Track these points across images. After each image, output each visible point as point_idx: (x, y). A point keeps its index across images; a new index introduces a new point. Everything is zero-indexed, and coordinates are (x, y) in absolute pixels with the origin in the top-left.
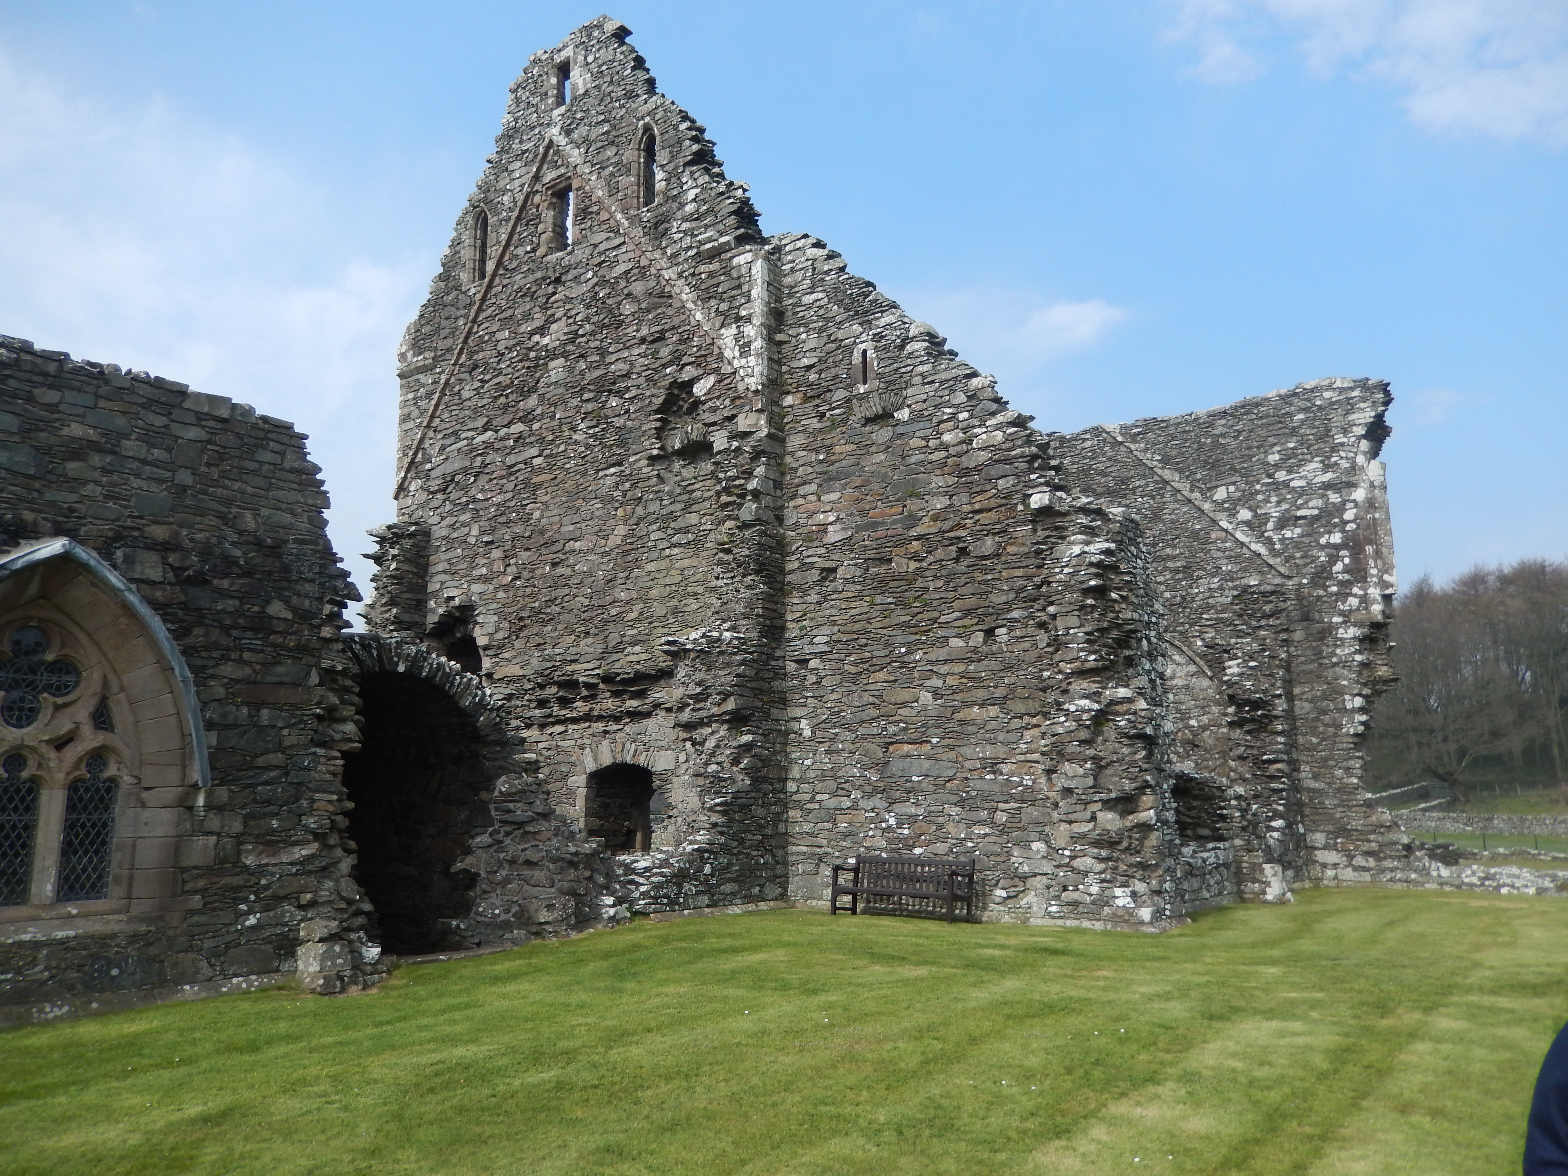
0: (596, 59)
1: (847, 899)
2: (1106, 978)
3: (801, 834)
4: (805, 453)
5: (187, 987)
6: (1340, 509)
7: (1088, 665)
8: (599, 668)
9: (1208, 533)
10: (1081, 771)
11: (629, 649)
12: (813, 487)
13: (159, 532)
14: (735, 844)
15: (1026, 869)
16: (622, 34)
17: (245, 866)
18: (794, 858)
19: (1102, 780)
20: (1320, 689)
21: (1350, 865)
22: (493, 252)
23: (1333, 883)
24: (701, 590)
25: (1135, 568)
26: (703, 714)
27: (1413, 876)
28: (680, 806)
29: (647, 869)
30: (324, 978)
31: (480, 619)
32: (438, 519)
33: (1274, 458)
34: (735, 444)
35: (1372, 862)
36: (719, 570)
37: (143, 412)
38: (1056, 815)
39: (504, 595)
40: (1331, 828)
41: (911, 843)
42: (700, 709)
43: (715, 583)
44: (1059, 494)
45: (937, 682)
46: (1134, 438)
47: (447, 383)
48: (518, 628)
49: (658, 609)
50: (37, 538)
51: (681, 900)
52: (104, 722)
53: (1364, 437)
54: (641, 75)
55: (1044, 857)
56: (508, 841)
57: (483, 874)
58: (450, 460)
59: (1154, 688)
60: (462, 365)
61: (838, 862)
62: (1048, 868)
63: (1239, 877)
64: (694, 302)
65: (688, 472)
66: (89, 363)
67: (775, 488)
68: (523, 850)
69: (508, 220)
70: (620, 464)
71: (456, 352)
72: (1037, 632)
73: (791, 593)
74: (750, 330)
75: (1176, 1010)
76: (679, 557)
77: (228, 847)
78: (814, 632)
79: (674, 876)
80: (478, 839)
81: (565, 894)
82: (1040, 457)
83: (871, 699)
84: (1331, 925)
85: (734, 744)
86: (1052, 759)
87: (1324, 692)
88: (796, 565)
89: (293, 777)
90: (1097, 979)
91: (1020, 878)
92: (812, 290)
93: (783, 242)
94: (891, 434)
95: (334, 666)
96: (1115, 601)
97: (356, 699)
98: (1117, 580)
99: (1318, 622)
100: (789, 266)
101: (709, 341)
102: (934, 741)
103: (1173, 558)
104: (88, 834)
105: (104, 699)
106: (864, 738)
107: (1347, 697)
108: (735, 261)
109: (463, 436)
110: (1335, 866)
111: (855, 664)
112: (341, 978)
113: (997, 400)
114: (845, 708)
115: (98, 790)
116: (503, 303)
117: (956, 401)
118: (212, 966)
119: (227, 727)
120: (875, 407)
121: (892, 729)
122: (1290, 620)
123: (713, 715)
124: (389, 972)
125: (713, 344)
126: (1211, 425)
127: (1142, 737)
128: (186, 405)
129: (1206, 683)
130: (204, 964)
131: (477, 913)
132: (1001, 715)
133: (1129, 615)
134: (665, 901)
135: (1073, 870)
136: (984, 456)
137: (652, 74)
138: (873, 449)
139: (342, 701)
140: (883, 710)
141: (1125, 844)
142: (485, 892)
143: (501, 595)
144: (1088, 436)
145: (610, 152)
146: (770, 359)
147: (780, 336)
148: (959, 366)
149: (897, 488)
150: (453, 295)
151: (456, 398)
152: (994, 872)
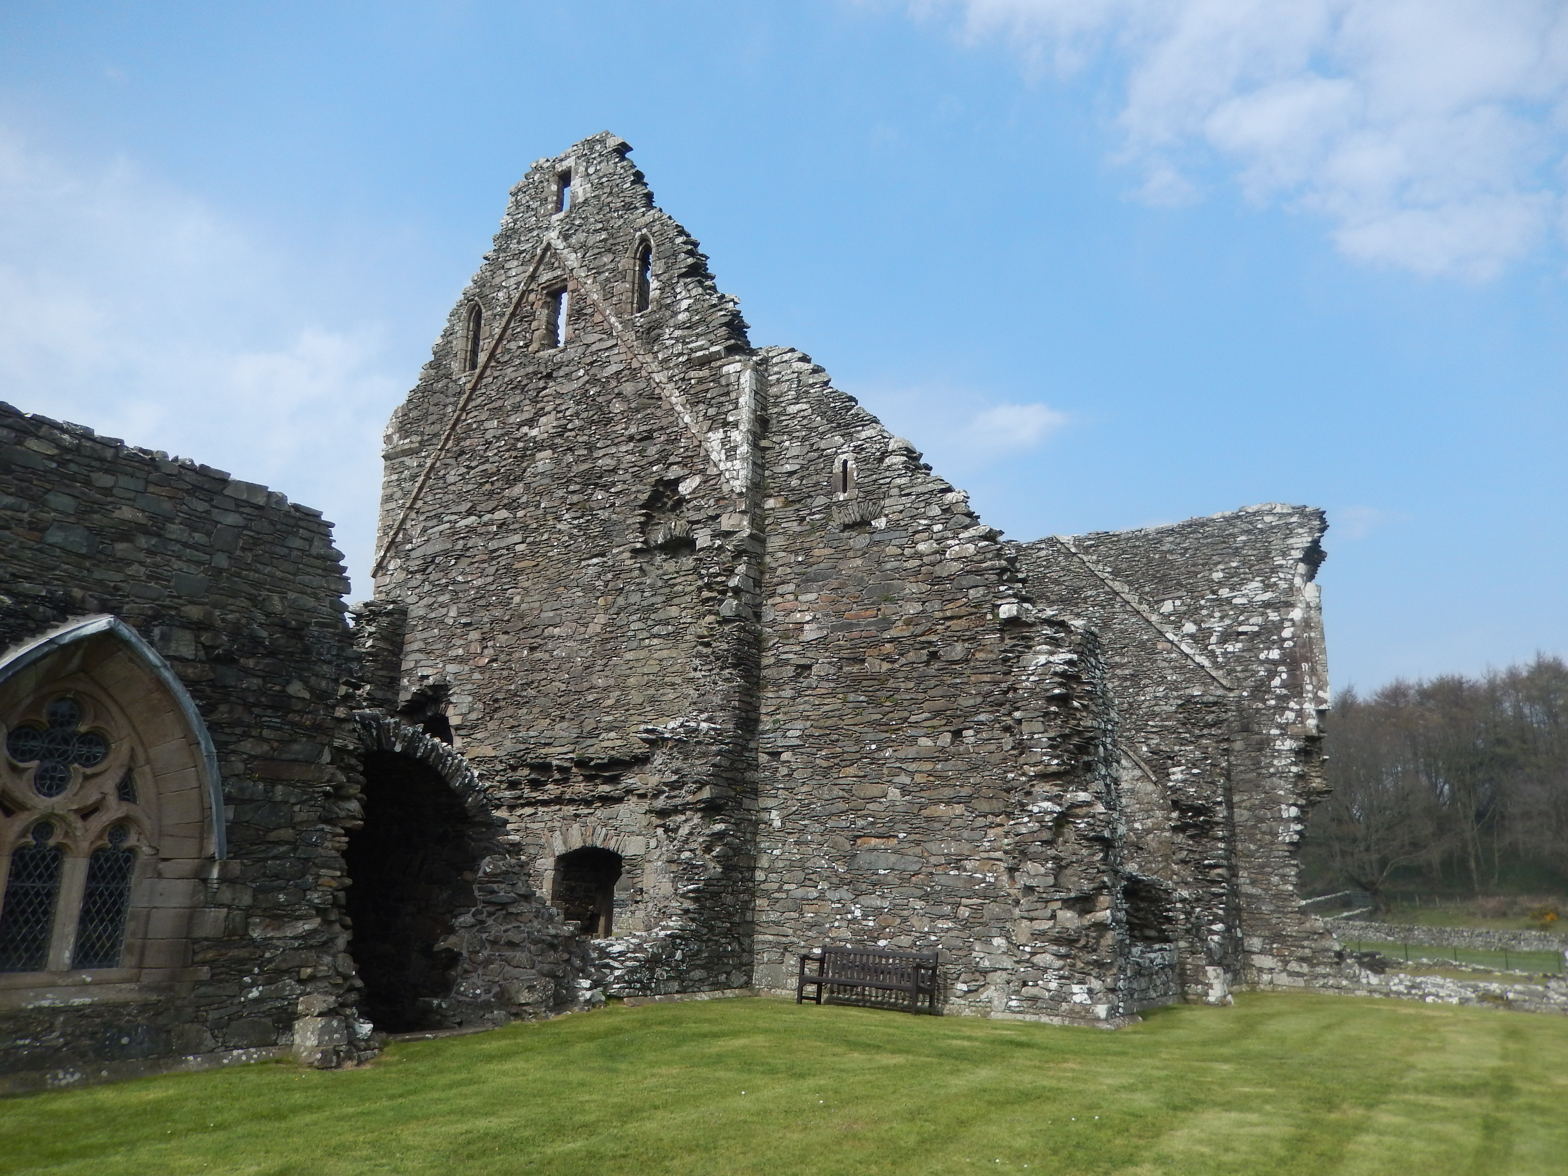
0: (596, 171)
1: (811, 989)
2: (1073, 1070)
3: (768, 922)
4: (784, 554)
5: (191, 1058)
6: (1279, 626)
7: (1051, 769)
8: (573, 752)
9: (1155, 644)
10: (1042, 870)
11: (604, 735)
12: (791, 587)
13: (194, 612)
14: (705, 931)
15: (987, 963)
16: (623, 150)
17: (252, 939)
18: (760, 947)
19: (1063, 880)
20: (1258, 797)
21: (1285, 970)
22: (486, 345)
23: (1269, 988)
24: (678, 680)
25: (1094, 678)
26: (678, 801)
27: (1344, 983)
28: (651, 891)
29: (621, 954)
30: (322, 1052)
31: (453, 699)
32: (416, 598)
33: (1217, 576)
34: (718, 542)
35: (1305, 968)
36: (697, 662)
37: (187, 498)
38: (1017, 912)
39: (480, 677)
40: (1267, 933)
41: (876, 935)
42: (675, 797)
43: (692, 674)
44: (1026, 605)
45: (905, 779)
46: (1087, 550)
47: (432, 467)
48: (492, 709)
49: (635, 697)
50: (83, 615)
51: (653, 985)
52: (127, 794)
53: (1301, 560)
54: (639, 189)
55: (1004, 953)
56: (490, 921)
57: (465, 954)
58: (431, 542)
59: (1109, 792)
60: (448, 451)
61: (804, 951)
62: (1008, 963)
63: (1183, 979)
64: (683, 406)
65: (670, 566)
66: (141, 450)
67: (755, 586)
68: (505, 931)
69: (503, 315)
70: (603, 555)
71: (443, 437)
72: (1003, 735)
73: (766, 687)
74: (736, 436)
75: (1142, 1100)
76: (658, 647)
77: (238, 919)
78: (787, 726)
79: (647, 961)
80: (461, 919)
81: (545, 976)
82: (1009, 570)
83: (841, 793)
84: (1273, 1027)
85: (708, 832)
86: (1014, 858)
87: (1262, 800)
88: (772, 660)
89: (300, 853)
90: (1065, 1070)
91: (981, 972)
92: (797, 401)
93: (770, 354)
94: (868, 541)
95: (346, 746)
96: (1077, 709)
97: (361, 778)
98: (1079, 689)
99: (1257, 734)
100: (775, 377)
101: (696, 443)
102: (901, 835)
103: (1121, 666)
104: (104, 903)
105: (130, 771)
106: (832, 830)
107: (1283, 807)
108: (725, 370)
109: (445, 519)
110: (1271, 970)
111: (827, 758)
112: (337, 1053)
113: (970, 515)
114: (815, 800)
115: (117, 860)
116: (493, 393)
117: (931, 514)
118: (215, 1037)
119: (244, 802)
120: (853, 514)
121: (860, 823)
122: (1231, 731)
123: (688, 803)
124: (381, 1049)
125: (699, 446)
126: (1160, 542)
127: (1100, 839)
128: (227, 492)
129: (1150, 787)
130: (208, 1035)
131: (458, 993)
132: (966, 814)
133: (1089, 724)
134: (638, 985)
135: (1033, 965)
136: (956, 566)
137: (650, 188)
138: (851, 554)
139: (349, 780)
140: (852, 804)
141: (1083, 942)
142: (466, 971)
143: (477, 676)
144: (1043, 546)
145: (606, 259)
146: (754, 463)
147: (765, 442)
148: (936, 482)
149: (872, 592)
150: (444, 383)
151: (441, 482)
152: (956, 966)
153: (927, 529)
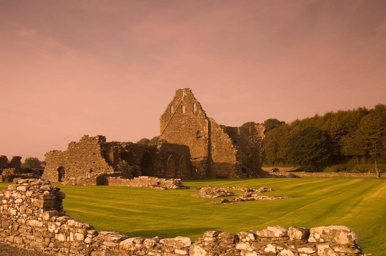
0: (188, 93)
3: (211, 172)
4: (211, 139)
6: (261, 140)
9: (248, 141)
11: (193, 156)
12: (213, 142)
22: (174, 110)
33: (255, 133)
34: (205, 138)
35: (261, 176)
38: (233, 171)
41: (221, 173)
43: (203, 150)
44: (234, 146)
46: (241, 129)
53: (263, 132)
58: (169, 133)
60: (170, 123)
61: (215, 175)
64: (200, 123)
65: (200, 140)
69: (176, 107)
70: (192, 137)
71: (169, 121)
74: (206, 127)
76: (199, 147)
86: (233, 167)
88: (211, 149)
92: (212, 124)
93: (209, 118)
94: (220, 139)
98: (238, 153)
99: (258, 151)
100: (210, 121)
101: (202, 127)
103: (244, 143)
108: (205, 120)
109: (170, 131)
110: (258, 176)
120: (218, 136)
121: (220, 164)
122: (255, 151)
129: (247, 157)
133: (239, 156)
135: (234, 175)
136: (228, 142)
137: (194, 96)
138: (218, 140)
141: (238, 173)
144: (235, 128)
145: (190, 104)
146: (208, 130)
147: (209, 128)
148: (226, 134)
149: (220, 143)
150: (168, 114)
151: (169, 126)
152: (228, 175)
153: (225, 138)
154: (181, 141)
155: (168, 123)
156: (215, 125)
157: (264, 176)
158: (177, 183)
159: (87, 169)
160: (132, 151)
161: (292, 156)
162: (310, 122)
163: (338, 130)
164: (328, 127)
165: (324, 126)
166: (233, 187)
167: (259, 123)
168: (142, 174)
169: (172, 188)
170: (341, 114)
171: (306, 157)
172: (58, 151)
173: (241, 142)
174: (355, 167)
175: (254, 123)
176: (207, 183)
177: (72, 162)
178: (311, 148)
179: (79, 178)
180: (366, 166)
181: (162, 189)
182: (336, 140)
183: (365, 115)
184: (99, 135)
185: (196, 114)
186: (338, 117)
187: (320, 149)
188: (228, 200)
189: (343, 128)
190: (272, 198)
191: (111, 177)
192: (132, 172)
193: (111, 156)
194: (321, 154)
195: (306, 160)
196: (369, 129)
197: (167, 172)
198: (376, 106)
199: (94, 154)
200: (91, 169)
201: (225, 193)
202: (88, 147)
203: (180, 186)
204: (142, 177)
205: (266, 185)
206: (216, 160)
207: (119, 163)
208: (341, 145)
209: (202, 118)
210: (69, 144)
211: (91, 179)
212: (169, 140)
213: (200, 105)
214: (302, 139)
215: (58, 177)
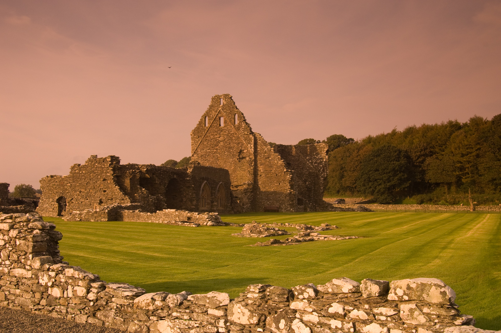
0: (227, 100)
6: (322, 162)
9: (305, 163)
11: (235, 182)
12: (260, 165)
18: (257, 207)
22: (209, 123)
24: (245, 176)
28: (244, 201)
29: (245, 207)
32: (200, 161)
33: (315, 154)
34: (250, 159)
35: (322, 208)
36: (248, 174)
38: (286, 202)
41: (270, 205)
45: (274, 188)
49: (239, 178)
53: (326, 152)
55: (284, 206)
56: (235, 204)
58: (202, 153)
61: (262, 207)
64: (244, 140)
65: (243, 161)
69: (212, 119)
70: (233, 158)
71: (203, 137)
72: (284, 184)
73: (257, 177)
74: (252, 145)
76: (242, 172)
78: (259, 182)
88: (258, 174)
91: (282, 208)
93: (255, 134)
94: (269, 160)
99: (318, 177)
100: (256, 137)
101: (246, 145)
102: (273, 195)
103: (300, 166)
108: (250, 136)
109: (204, 150)
110: (318, 209)
116: (211, 132)
120: (267, 157)
121: (268, 193)
122: (315, 177)
129: (304, 185)
135: (287, 207)
136: (279, 165)
137: (236, 105)
138: (267, 162)
141: (292, 205)
144: (289, 146)
146: (254, 149)
147: (255, 146)
148: (277, 154)
149: (270, 167)
150: (201, 128)
151: (203, 144)
152: (279, 208)
153: (276, 160)
154: (219, 163)
155: (202, 140)
156: (262, 142)
157: (326, 209)
158: (213, 218)
159: (95, 200)
160: (154, 176)
161: (363, 183)
162: (385, 139)
163: (422, 150)
164: (409, 146)
165: (404, 144)
166: (287, 224)
167: (319, 141)
168: (167, 206)
169: (207, 225)
170: (426, 129)
171: (380, 184)
172: (58, 176)
173: (296, 164)
174: (444, 198)
175: (313, 140)
176: (253, 218)
177: (75, 190)
178: (387, 173)
179: (85, 211)
180: (458, 197)
181: (194, 226)
182: (419, 163)
183: (456, 130)
184: (110, 155)
185: (238, 128)
186: (422, 133)
187: (398, 174)
188: (279, 240)
189: (428, 147)
190: (336, 238)
191: (126, 211)
192: (154, 203)
193: (127, 182)
194: (399, 181)
195: (381, 188)
196: (462, 148)
197: (200, 203)
198: (471, 119)
199: (104, 180)
200: (101, 199)
201: (276, 232)
202: (96, 171)
203: (217, 222)
204: (167, 210)
205: (329, 220)
206: (264, 188)
207: (138, 191)
208: (426, 169)
209: (246, 133)
210: (72, 166)
211: (100, 213)
212: (202, 162)
213: (243, 116)
214: (376, 161)
215: (57, 210)
